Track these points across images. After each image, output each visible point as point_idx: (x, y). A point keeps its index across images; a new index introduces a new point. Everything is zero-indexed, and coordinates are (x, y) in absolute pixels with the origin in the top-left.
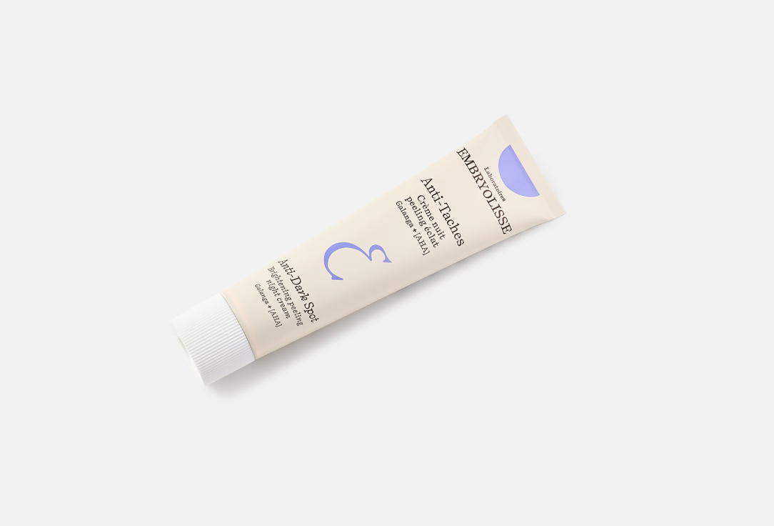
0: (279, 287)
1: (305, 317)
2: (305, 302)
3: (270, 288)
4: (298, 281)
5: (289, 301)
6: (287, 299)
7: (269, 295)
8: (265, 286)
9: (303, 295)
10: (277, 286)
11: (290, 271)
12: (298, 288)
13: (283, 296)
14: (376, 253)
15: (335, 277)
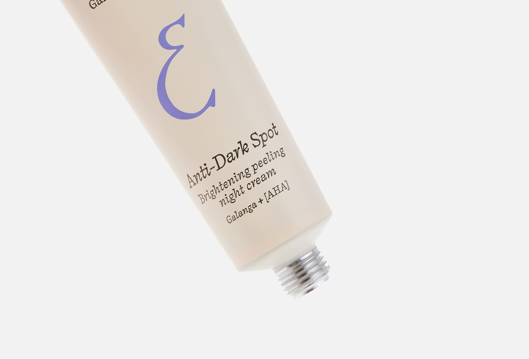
0: (230, 188)
1: (272, 145)
2: (250, 147)
3: (233, 201)
4: (220, 159)
5: (251, 171)
6: (248, 175)
7: (243, 202)
8: (230, 209)
9: (240, 151)
10: (229, 191)
11: (205, 172)
12: (230, 158)
13: (244, 182)
14: (170, 39)
15: (212, 102)
